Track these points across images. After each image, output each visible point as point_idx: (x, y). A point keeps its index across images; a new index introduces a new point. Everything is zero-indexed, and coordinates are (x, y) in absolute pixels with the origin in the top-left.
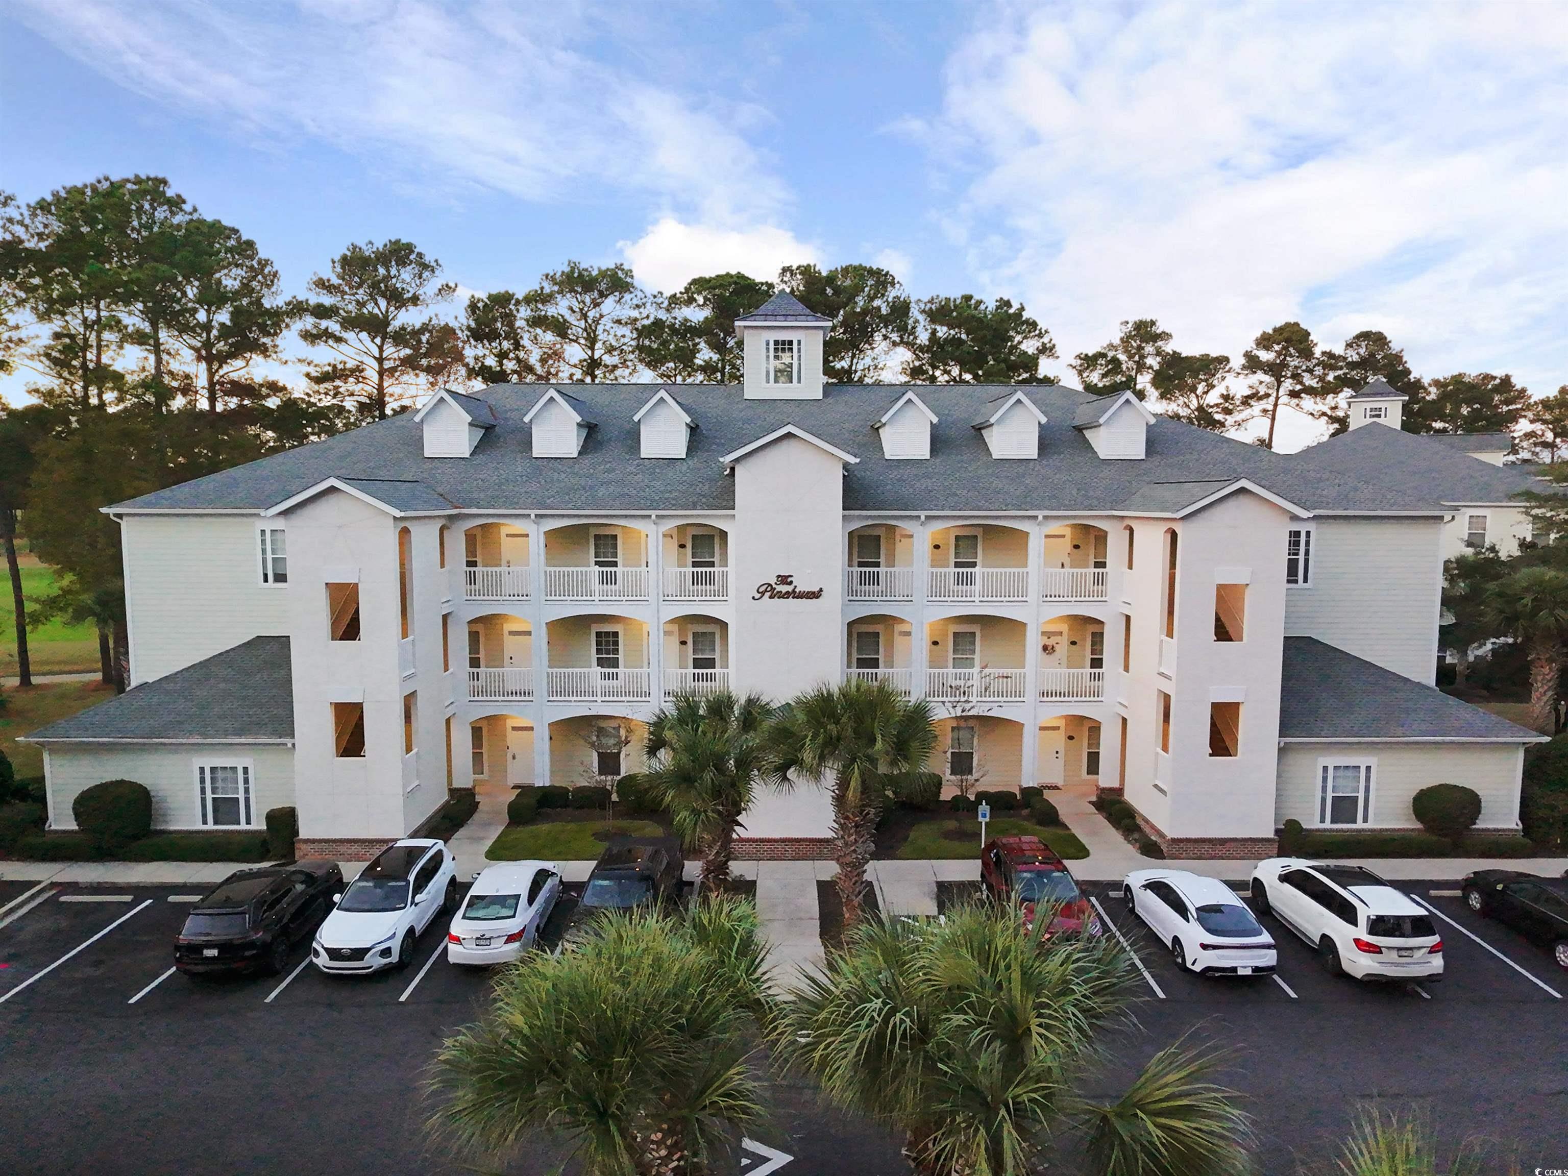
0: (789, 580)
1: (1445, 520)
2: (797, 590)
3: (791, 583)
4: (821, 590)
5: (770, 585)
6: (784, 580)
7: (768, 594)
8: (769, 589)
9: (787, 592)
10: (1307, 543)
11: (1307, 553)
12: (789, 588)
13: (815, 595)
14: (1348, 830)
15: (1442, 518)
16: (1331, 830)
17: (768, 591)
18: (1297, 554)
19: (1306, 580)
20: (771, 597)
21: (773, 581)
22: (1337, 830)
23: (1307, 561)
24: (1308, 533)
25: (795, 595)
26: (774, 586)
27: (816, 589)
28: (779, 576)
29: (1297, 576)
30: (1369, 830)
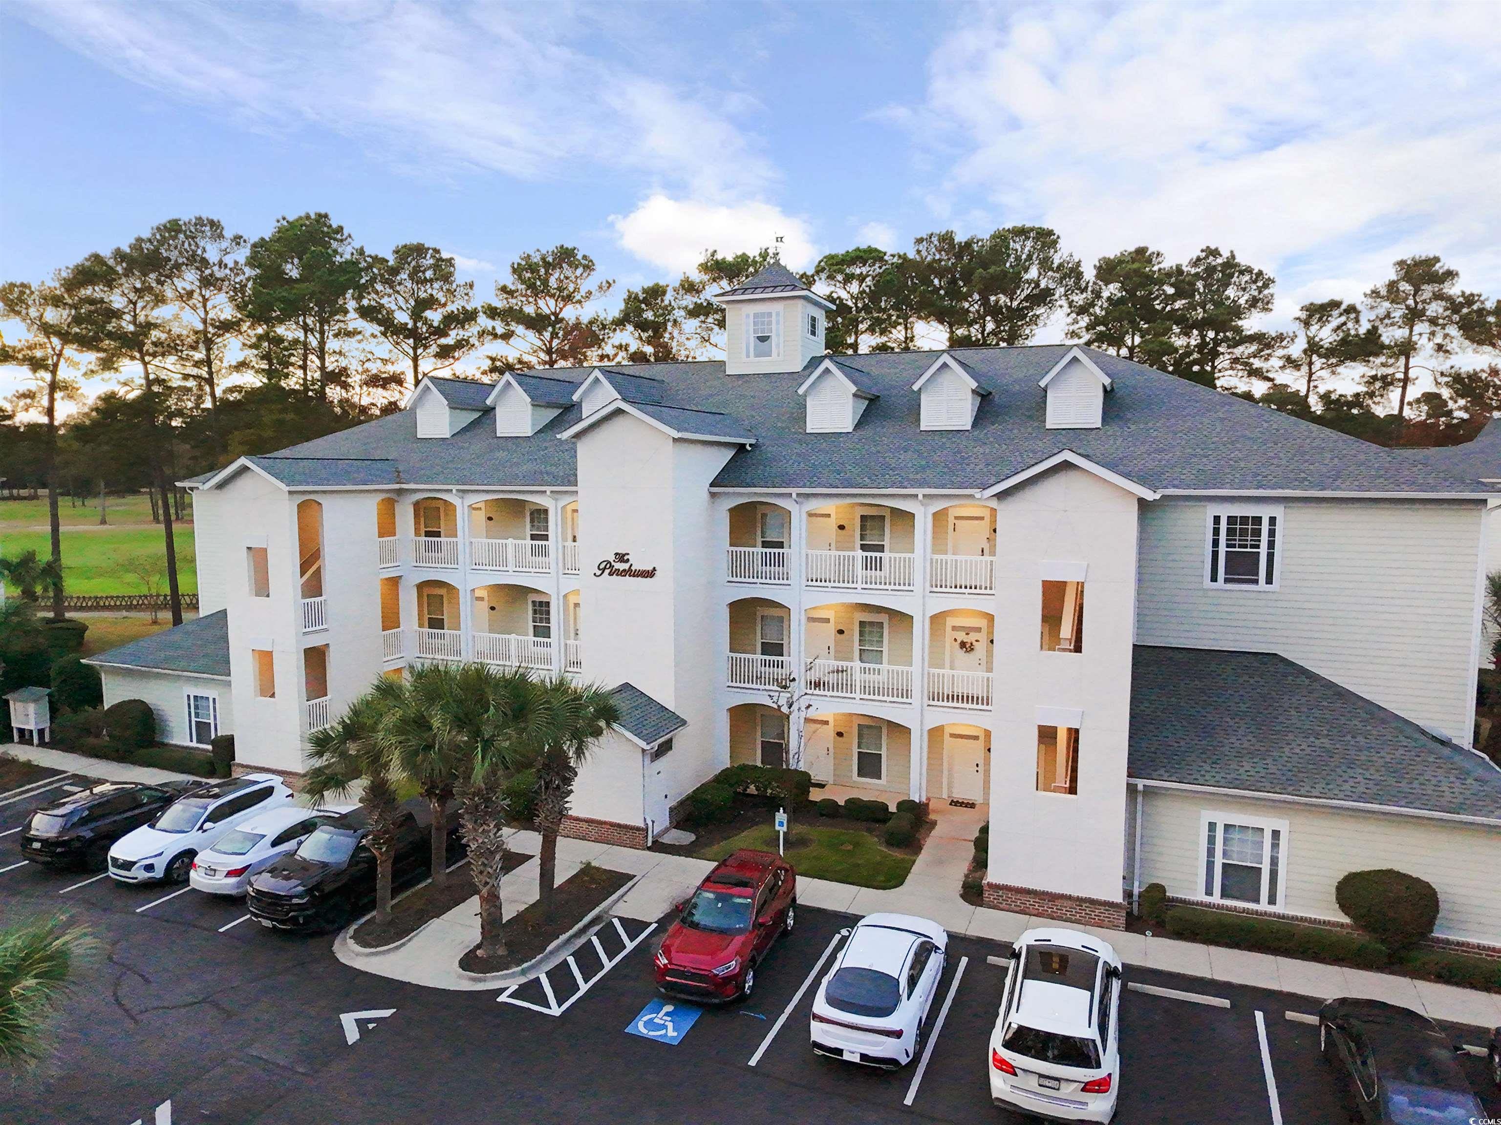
0: (626, 558)
1: (1490, 506)
2: (633, 568)
3: (628, 560)
4: (654, 569)
5: (610, 562)
6: (621, 558)
7: (607, 571)
8: (608, 566)
9: (624, 570)
10: (1272, 533)
11: (1271, 545)
12: (625, 566)
13: (649, 574)
14: (1244, 910)
15: (1485, 501)
16: (1219, 907)
17: (606, 568)
18: (1258, 547)
19: (1269, 581)
20: (610, 574)
21: (612, 558)
22: (1228, 908)
23: (1270, 557)
24: (1273, 520)
25: (630, 573)
26: (613, 563)
27: (651, 568)
28: (616, 554)
29: (1257, 574)
30: (1275, 915)
